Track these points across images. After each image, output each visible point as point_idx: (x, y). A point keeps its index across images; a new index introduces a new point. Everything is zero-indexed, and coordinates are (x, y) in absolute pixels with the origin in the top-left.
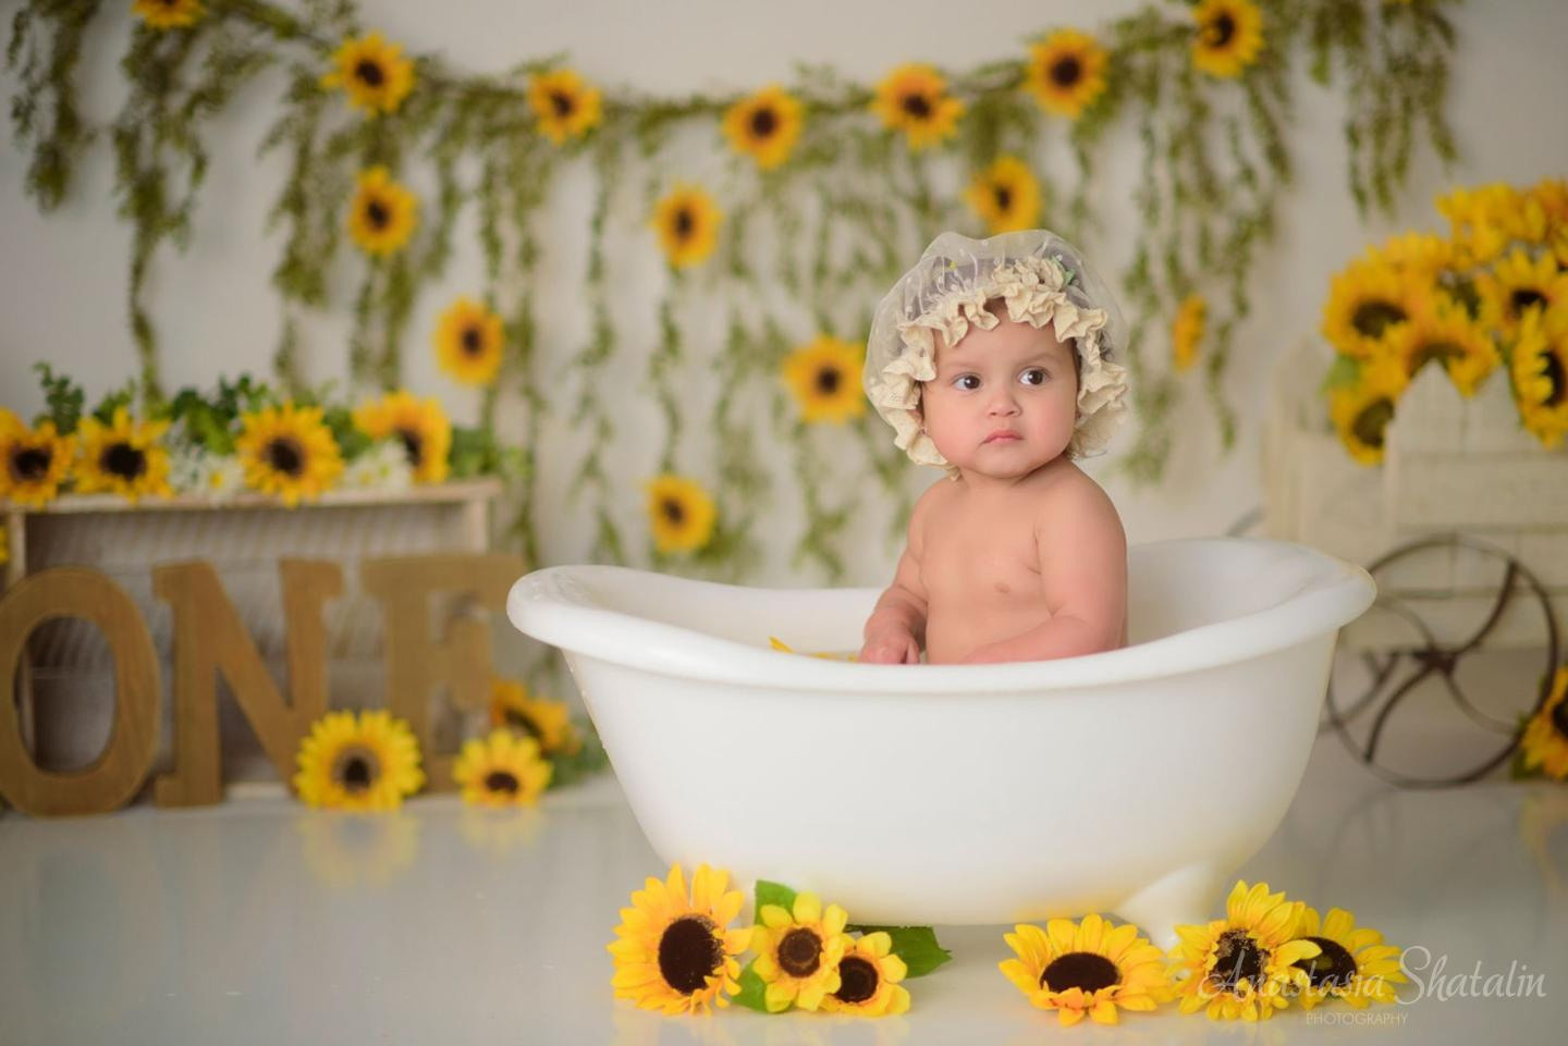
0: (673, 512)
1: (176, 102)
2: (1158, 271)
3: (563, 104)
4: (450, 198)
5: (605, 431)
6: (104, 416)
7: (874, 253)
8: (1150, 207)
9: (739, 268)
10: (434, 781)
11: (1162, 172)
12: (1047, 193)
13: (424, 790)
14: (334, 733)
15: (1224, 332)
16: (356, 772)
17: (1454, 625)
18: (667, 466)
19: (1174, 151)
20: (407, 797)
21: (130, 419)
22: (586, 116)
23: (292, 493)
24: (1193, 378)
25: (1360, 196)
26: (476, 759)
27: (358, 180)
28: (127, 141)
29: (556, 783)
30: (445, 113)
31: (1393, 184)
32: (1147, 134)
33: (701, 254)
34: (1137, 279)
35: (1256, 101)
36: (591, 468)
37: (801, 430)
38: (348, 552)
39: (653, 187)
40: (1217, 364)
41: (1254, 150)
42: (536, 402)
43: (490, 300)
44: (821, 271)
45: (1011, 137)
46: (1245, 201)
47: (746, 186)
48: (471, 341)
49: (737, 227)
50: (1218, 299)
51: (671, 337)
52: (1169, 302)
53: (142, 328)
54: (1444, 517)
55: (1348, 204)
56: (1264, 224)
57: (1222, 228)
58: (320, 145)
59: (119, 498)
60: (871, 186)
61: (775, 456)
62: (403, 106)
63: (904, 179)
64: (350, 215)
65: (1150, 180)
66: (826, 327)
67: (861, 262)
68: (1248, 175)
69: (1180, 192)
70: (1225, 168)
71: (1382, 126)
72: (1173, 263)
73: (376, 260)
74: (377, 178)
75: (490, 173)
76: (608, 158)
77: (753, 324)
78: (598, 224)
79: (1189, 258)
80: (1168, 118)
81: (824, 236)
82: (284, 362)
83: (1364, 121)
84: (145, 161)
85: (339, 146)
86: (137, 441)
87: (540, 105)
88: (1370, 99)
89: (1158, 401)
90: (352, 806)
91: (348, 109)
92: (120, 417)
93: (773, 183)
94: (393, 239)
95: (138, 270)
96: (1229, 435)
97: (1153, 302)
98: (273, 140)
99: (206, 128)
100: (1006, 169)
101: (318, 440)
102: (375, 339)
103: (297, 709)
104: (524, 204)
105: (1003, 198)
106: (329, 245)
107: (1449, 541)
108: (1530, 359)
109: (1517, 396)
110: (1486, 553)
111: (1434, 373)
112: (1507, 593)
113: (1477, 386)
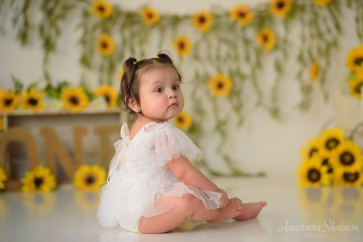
0: (181, 120)
1: (54, 17)
2: (306, 56)
3: (150, 16)
4: (124, 42)
6: (29, 91)
7: (232, 53)
8: (303, 39)
9: (196, 57)
11: (307, 31)
12: (277, 37)
15: (325, 72)
16: (90, 180)
19: (310, 25)
22: (155, 19)
23: (75, 110)
24: (316, 84)
25: (360, 36)
27: (99, 36)
28: (42, 29)
30: (121, 20)
32: (302, 21)
33: (187, 55)
34: (301, 58)
35: (331, 12)
37: (214, 99)
39: (174, 37)
40: (323, 81)
41: (331, 24)
44: (218, 57)
45: (268, 23)
46: (329, 38)
47: (198, 36)
49: (196, 47)
50: (322, 62)
52: (309, 64)
53: (47, 77)
55: (357, 39)
56: (335, 44)
57: (323, 45)
58: (90, 27)
59: (30, 111)
60: (231, 36)
61: (207, 105)
62: (111, 17)
63: (240, 34)
64: (97, 46)
65: (303, 33)
66: (219, 71)
67: (228, 56)
68: (329, 31)
69: (312, 36)
70: (323, 28)
72: (310, 53)
73: (104, 57)
74: (104, 37)
75: (133, 35)
76: (163, 29)
77: (201, 71)
79: (315, 53)
80: (308, 16)
81: (218, 50)
83: (361, 16)
84: (46, 33)
85: (95, 28)
87: (144, 17)
89: (307, 90)
90: (88, 189)
91: (96, 18)
92: (33, 91)
93: (205, 36)
94: (109, 51)
95: (46, 61)
96: (326, 97)
97: (305, 64)
98: (78, 27)
99: (61, 24)
100: (266, 31)
101: (82, 97)
102: (105, 78)
103: (76, 164)
104: (142, 42)
105: (265, 39)
106: (92, 52)
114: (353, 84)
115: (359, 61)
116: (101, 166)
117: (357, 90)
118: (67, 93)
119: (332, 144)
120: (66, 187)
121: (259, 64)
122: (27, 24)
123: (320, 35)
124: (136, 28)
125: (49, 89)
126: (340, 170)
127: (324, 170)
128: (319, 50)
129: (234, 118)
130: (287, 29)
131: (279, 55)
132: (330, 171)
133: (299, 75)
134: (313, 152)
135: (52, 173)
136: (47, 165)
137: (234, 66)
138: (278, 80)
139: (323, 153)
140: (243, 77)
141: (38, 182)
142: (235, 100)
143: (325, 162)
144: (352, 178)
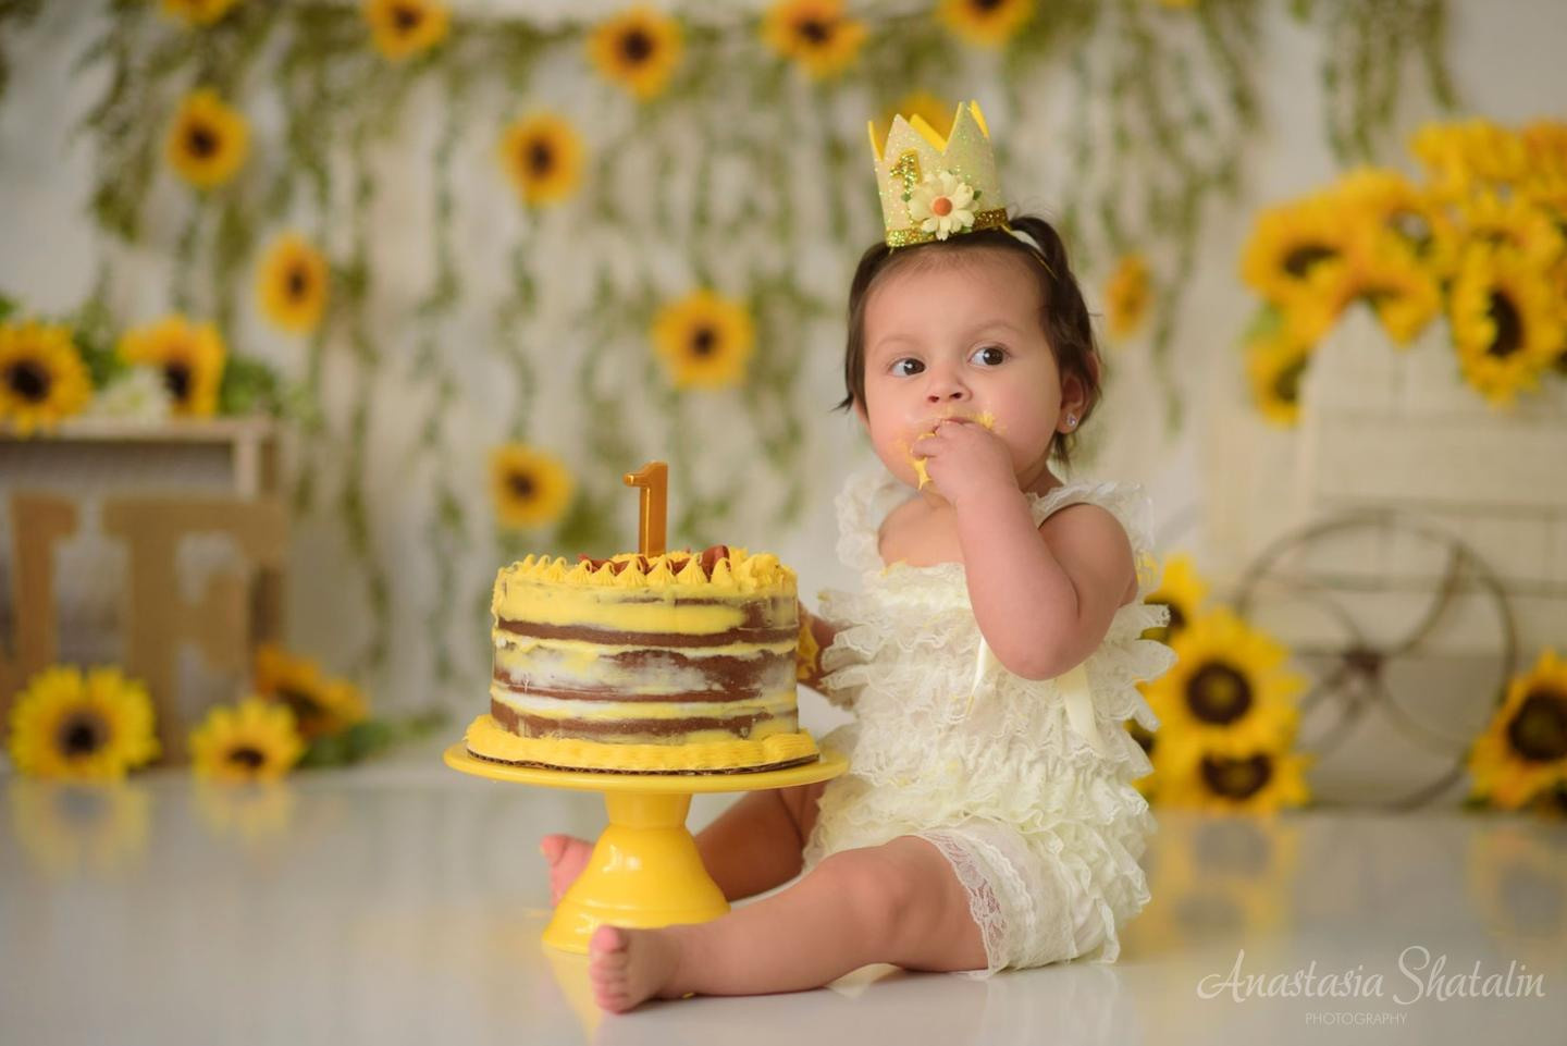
0: (522, 486)
2: (1092, 227)
3: (406, 19)
5: (447, 390)
7: (767, 200)
8: (1083, 154)
9: (607, 211)
10: (168, 753)
11: (1100, 116)
13: (155, 765)
14: (55, 692)
15: (1171, 299)
16: (81, 737)
17: (1387, 621)
18: (518, 432)
19: (1118, 90)
20: (134, 772)
22: (429, 32)
23: (29, 420)
24: (1134, 355)
25: (1339, 147)
26: (220, 731)
27: (181, 99)
29: (305, 764)
30: (282, 33)
31: (1376, 134)
32: (1081, 69)
33: (562, 199)
35: (1213, 34)
36: (431, 435)
37: (674, 401)
39: (508, 117)
40: (1163, 339)
41: (1211, 89)
42: (367, 354)
43: (321, 240)
44: (701, 217)
45: (931, 74)
46: (1200, 150)
47: (619, 118)
48: (296, 284)
49: (605, 168)
50: (1161, 257)
51: (526, 290)
52: (1104, 263)
56: (1228, 178)
57: (1171, 182)
58: (139, 60)
60: (764, 124)
61: (645, 426)
63: (807, 119)
64: (169, 143)
65: (1081, 121)
66: (706, 281)
67: (749, 211)
68: (1200, 119)
69: (1122, 139)
70: (1176, 107)
71: (1363, 67)
72: (1109, 214)
73: (202, 196)
74: (205, 107)
75: (325, 99)
77: (625, 275)
78: (442, 157)
79: (1132, 213)
80: (1106, 51)
81: (704, 182)
83: (1346, 60)
85: (161, 64)
87: (378, 21)
88: (1350, 37)
90: (67, 774)
93: (649, 114)
94: (222, 169)
96: (1175, 413)
98: (93, 55)
101: (65, 365)
103: (23, 666)
104: (364, 135)
106: (143, 167)
107: (1375, 518)
108: (1472, 299)
109: (1456, 343)
110: (1427, 535)
111: (1359, 317)
112: (1451, 589)
113: (1416, 332)
114: (1270, 360)
115: (1301, 259)
116: (130, 674)
117: (1285, 388)
123: (1165, 137)
124: (342, 72)
126: (1184, 744)
128: (1154, 207)
129: (766, 489)
130: (1017, 108)
137: (772, 259)
140: (808, 308)
142: (772, 413)
144: (1240, 778)
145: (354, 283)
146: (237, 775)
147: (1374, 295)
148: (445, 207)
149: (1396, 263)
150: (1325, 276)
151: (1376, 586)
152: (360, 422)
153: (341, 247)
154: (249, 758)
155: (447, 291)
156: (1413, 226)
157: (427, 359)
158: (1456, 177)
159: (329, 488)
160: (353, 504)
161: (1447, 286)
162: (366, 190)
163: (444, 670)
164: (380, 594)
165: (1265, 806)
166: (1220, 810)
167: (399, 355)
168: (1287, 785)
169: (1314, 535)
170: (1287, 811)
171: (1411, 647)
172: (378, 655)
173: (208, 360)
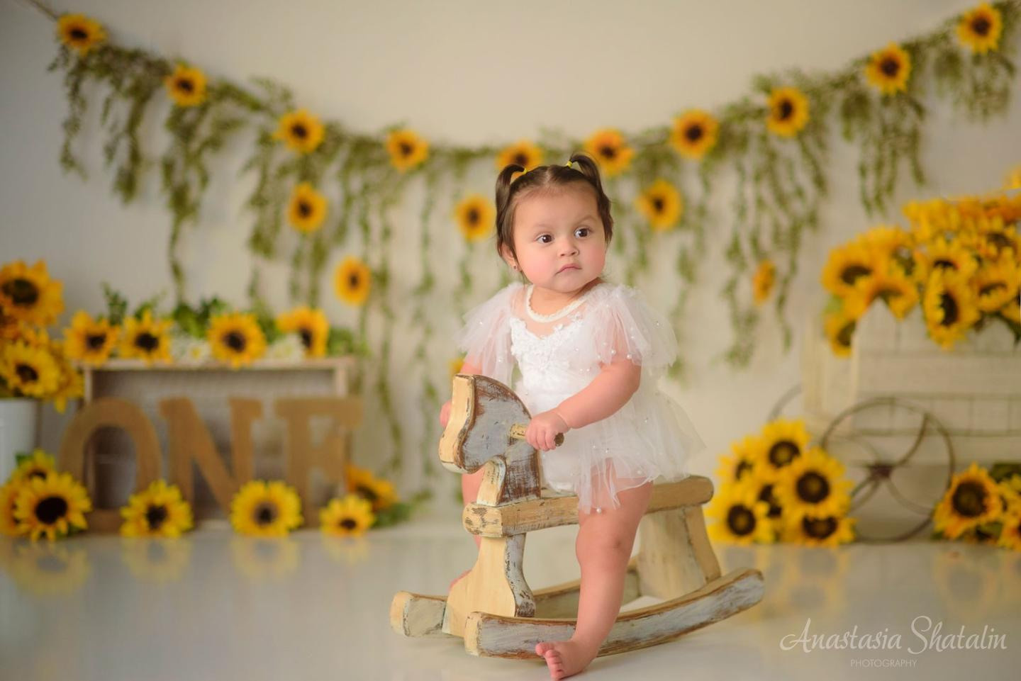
1: (195, 145)
2: (746, 247)
3: (406, 149)
4: (348, 200)
5: (429, 332)
6: (139, 316)
8: (741, 211)
10: (308, 521)
11: (749, 192)
12: (685, 201)
13: (301, 527)
14: (253, 493)
15: (786, 282)
16: (265, 515)
17: (894, 450)
19: (758, 178)
20: (291, 530)
21: (153, 319)
22: (418, 156)
23: (237, 361)
24: (767, 309)
25: (867, 204)
26: (336, 511)
27: (293, 188)
28: (168, 167)
29: (376, 525)
30: (343, 154)
31: (885, 199)
32: (740, 169)
33: (483, 236)
34: (734, 251)
35: (805, 151)
36: (421, 354)
38: (268, 395)
39: (456, 196)
40: (781, 301)
41: (804, 178)
42: (389, 314)
43: (365, 260)
45: (665, 170)
46: (798, 207)
48: (354, 281)
50: (780, 262)
51: (467, 281)
52: (753, 266)
53: (177, 271)
54: (888, 388)
55: (860, 210)
56: (813, 220)
57: (785, 223)
58: (273, 170)
59: (142, 361)
62: (320, 149)
64: (288, 210)
65: (741, 195)
68: (800, 193)
69: (760, 203)
70: (788, 187)
71: (879, 166)
72: (755, 242)
73: (304, 236)
74: (305, 190)
75: (366, 188)
76: (432, 180)
78: (425, 216)
79: (766, 240)
80: (752, 159)
82: (253, 291)
83: (871, 162)
84: (178, 178)
85: (284, 171)
86: (154, 330)
87: (393, 150)
88: (873, 150)
89: (747, 322)
90: (259, 533)
91: (288, 151)
92: (147, 317)
94: (314, 223)
95: (174, 238)
96: (788, 339)
97: (742, 266)
98: (248, 166)
99: (209, 158)
100: (661, 188)
101: (253, 332)
102: (304, 279)
103: (236, 480)
104: (386, 205)
105: (659, 205)
106: (276, 226)
107: (889, 402)
108: (933, 299)
109: (925, 319)
110: (912, 409)
111: (879, 305)
112: (923, 433)
113: (906, 313)
114: (837, 324)
115: (851, 273)
116: (288, 484)
117: (844, 338)
118: (220, 323)
119: (783, 454)
120: (214, 526)
121: (643, 261)
122: (135, 156)
123: (782, 200)
124: (374, 175)
125: (182, 311)
126: (795, 512)
127: (761, 509)
128: (776, 236)
130: (707, 185)
131: (687, 239)
132: (775, 512)
133: (730, 289)
134: (742, 467)
135: (184, 498)
136: (173, 481)
138: (683, 297)
139: (763, 473)
141: (156, 516)
143: (766, 493)
144: (822, 528)
145: (382, 279)
146: (342, 533)
147: (885, 294)
148: (426, 241)
149: (897, 276)
150: (863, 284)
151: (889, 433)
152: (386, 349)
153: (375, 260)
154: (349, 524)
155: (428, 284)
156: (904, 254)
157: (418, 316)
158: (925, 231)
159: (370, 380)
160: (383, 388)
161: (921, 288)
162: (387, 233)
163: (429, 469)
164: (397, 432)
165: (833, 540)
166: (811, 544)
167: (405, 314)
168: (844, 532)
169: (857, 410)
170: (843, 544)
171: (904, 462)
172: (397, 463)
173: (321, 329)
